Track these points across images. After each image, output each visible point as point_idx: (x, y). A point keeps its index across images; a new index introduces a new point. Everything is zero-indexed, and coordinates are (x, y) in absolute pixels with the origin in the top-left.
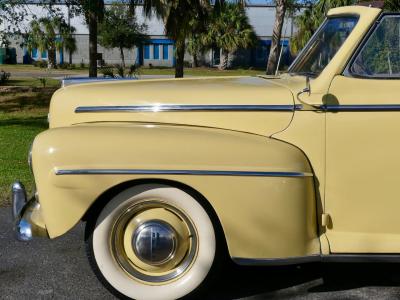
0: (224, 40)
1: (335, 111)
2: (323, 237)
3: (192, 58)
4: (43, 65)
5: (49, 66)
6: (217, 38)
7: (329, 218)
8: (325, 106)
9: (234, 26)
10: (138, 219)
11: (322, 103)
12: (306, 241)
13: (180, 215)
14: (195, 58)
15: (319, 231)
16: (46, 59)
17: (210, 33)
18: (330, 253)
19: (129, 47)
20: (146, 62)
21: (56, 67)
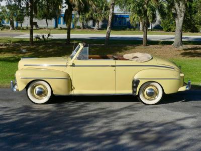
0: (96, 15)
2: (73, 91)
3: (81, 24)
4: (8, 28)
5: (11, 28)
6: (93, 15)
7: (74, 87)
9: (102, 9)
10: (37, 87)
12: (69, 91)
13: (45, 87)
15: (72, 90)
16: (9, 25)
17: (90, 12)
18: (74, 94)
19: (51, 19)
20: (59, 26)
21: (14, 29)
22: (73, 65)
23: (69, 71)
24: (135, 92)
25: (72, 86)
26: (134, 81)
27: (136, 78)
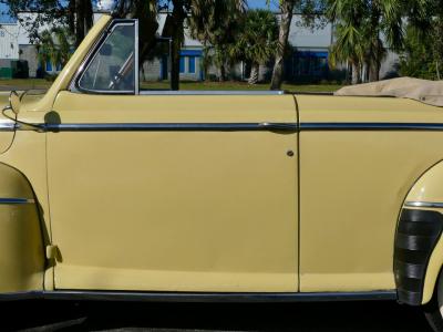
0: (253, 51)
1: (56, 130)
2: (49, 272)
3: (219, 71)
6: (246, 49)
8: (46, 124)
9: (265, 37)
11: (43, 122)
14: (223, 72)
15: (47, 264)
17: (238, 44)
18: (55, 289)
19: (151, 59)
22: (52, 124)
23: (28, 154)
24: (418, 285)
25: (45, 240)
26: (405, 216)
27: (418, 199)
